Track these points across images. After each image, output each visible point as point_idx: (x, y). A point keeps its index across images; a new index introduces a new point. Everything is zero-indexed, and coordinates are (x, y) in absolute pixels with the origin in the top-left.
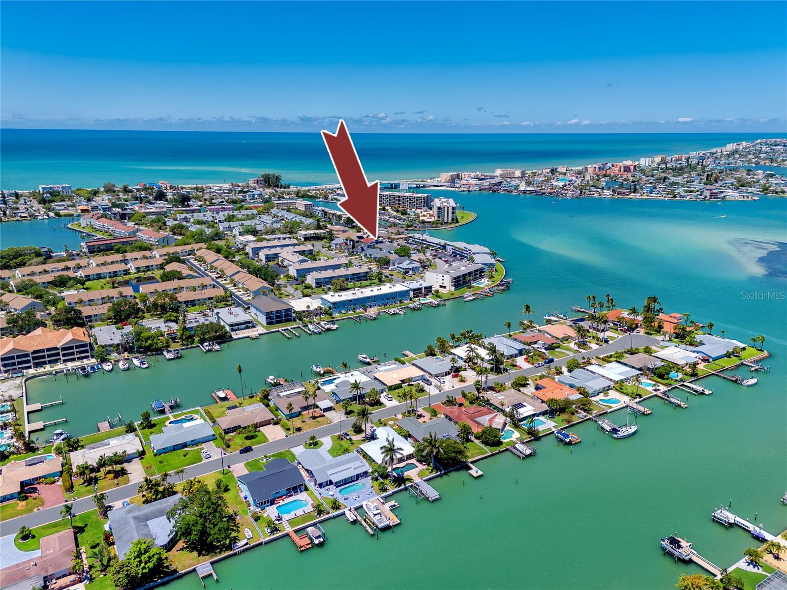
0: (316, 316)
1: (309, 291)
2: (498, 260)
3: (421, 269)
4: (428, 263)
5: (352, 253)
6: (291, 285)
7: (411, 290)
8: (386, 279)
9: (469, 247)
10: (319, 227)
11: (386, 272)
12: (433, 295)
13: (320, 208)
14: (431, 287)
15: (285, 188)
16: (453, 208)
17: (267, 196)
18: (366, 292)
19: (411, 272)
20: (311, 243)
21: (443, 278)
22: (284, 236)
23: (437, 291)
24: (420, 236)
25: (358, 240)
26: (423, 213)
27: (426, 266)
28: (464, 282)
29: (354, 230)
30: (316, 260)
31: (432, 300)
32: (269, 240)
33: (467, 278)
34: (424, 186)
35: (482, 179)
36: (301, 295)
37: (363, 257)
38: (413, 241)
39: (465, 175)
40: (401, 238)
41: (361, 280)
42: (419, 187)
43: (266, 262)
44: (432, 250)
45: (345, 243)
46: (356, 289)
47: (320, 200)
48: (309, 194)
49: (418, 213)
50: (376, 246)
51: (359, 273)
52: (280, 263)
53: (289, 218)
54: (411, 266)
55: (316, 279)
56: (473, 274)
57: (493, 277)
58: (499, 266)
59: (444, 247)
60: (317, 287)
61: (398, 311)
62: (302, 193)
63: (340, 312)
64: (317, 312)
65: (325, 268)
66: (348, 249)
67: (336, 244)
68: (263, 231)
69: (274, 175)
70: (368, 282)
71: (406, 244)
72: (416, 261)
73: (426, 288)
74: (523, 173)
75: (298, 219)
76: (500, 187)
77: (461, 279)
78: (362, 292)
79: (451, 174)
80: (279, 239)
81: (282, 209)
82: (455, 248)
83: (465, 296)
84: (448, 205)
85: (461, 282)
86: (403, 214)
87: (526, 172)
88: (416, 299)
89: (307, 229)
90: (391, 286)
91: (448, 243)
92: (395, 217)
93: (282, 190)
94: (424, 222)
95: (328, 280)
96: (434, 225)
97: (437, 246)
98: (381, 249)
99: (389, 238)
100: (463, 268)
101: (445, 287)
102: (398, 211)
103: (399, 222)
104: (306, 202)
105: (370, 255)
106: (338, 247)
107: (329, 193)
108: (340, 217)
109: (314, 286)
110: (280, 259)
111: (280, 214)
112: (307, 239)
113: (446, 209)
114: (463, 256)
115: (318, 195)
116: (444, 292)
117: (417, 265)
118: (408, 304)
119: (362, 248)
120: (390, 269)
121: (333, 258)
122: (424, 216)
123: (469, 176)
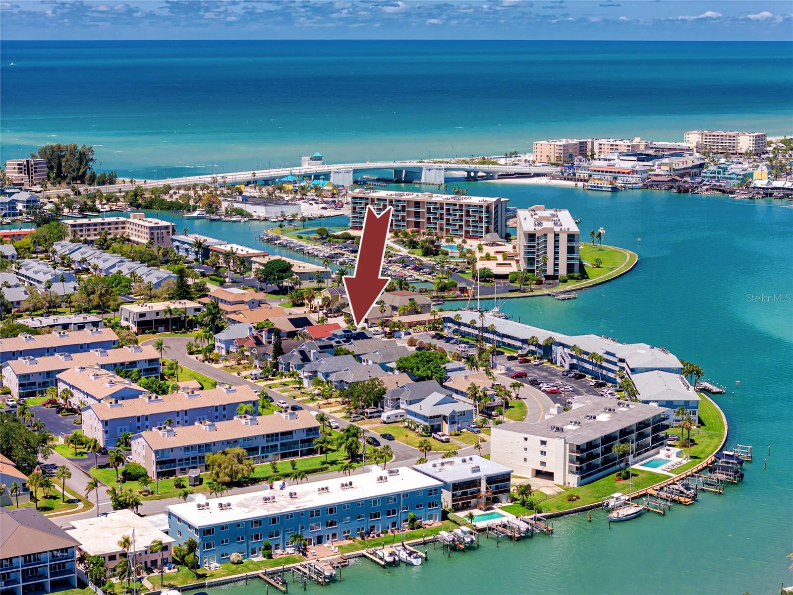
0: (149, 570)
1: (135, 487)
2: (705, 390)
3: (478, 418)
4: (498, 400)
5: (273, 371)
6: (86, 469)
7: (446, 486)
8: (370, 449)
9: (621, 350)
10: (183, 292)
11: (371, 428)
12: (514, 500)
13: (191, 238)
14: (505, 478)
15: (103, 183)
16: (571, 237)
17: (49, 206)
18: (306, 494)
19: (446, 428)
20: (156, 338)
21: (543, 448)
22: (80, 319)
23: (526, 490)
24: (476, 315)
25: (293, 328)
26: (486, 249)
27: (493, 408)
28: (606, 461)
29: (285, 299)
30: (164, 392)
31: (509, 518)
32: (35, 331)
33: (617, 448)
34: (489, 176)
35: (649, 158)
36: (110, 503)
37: (306, 382)
38: (455, 331)
39: (601, 144)
40: (419, 323)
41: (295, 454)
42: (475, 179)
43: (21, 396)
44: (511, 358)
45: (256, 338)
46: (277, 484)
47: (196, 214)
48: (167, 198)
49: (470, 251)
50: (346, 346)
51: (290, 433)
52: (62, 401)
53: (102, 265)
54: (446, 410)
55: (157, 452)
56: (634, 436)
57: (693, 442)
58: (711, 409)
59: (547, 350)
60: (160, 475)
61: (403, 555)
62: (147, 195)
63: (223, 558)
64: (154, 557)
65: (188, 417)
66: (262, 357)
67: (229, 343)
68: (24, 306)
69: (75, 147)
70: (315, 460)
71: (435, 342)
72: (462, 393)
73: (490, 480)
74: (760, 141)
75: (126, 268)
76: (698, 180)
77: (599, 450)
78: (292, 495)
79: (564, 142)
80: (65, 326)
81: (86, 242)
82: (578, 354)
83: (612, 503)
84: (557, 229)
85: (599, 461)
86: (427, 253)
87: (769, 139)
88: (462, 514)
89: (151, 298)
90: (385, 473)
91: (559, 337)
92: (404, 262)
93: (92, 189)
94: (487, 276)
95: (195, 453)
96: (517, 285)
97: (528, 348)
98: (358, 358)
99: (384, 324)
100: (603, 417)
101: (549, 475)
102: (413, 245)
103: (416, 275)
104: (153, 222)
105: (327, 375)
106: (233, 349)
107: (223, 195)
108: (245, 262)
109: (152, 470)
110: (62, 386)
111: (76, 257)
112: (146, 325)
113: (551, 238)
114: (604, 377)
115: (191, 202)
116: (549, 492)
117: (464, 404)
118: (436, 531)
119: (302, 353)
120: (384, 416)
121: (214, 385)
122: (488, 257)
123: (613, 148)
